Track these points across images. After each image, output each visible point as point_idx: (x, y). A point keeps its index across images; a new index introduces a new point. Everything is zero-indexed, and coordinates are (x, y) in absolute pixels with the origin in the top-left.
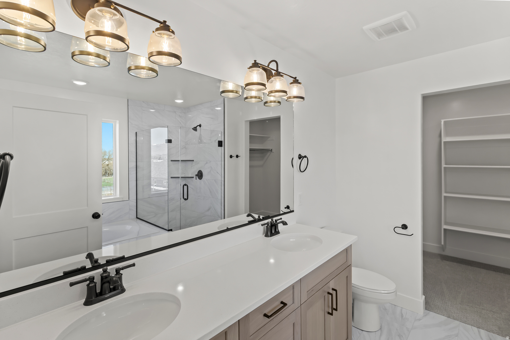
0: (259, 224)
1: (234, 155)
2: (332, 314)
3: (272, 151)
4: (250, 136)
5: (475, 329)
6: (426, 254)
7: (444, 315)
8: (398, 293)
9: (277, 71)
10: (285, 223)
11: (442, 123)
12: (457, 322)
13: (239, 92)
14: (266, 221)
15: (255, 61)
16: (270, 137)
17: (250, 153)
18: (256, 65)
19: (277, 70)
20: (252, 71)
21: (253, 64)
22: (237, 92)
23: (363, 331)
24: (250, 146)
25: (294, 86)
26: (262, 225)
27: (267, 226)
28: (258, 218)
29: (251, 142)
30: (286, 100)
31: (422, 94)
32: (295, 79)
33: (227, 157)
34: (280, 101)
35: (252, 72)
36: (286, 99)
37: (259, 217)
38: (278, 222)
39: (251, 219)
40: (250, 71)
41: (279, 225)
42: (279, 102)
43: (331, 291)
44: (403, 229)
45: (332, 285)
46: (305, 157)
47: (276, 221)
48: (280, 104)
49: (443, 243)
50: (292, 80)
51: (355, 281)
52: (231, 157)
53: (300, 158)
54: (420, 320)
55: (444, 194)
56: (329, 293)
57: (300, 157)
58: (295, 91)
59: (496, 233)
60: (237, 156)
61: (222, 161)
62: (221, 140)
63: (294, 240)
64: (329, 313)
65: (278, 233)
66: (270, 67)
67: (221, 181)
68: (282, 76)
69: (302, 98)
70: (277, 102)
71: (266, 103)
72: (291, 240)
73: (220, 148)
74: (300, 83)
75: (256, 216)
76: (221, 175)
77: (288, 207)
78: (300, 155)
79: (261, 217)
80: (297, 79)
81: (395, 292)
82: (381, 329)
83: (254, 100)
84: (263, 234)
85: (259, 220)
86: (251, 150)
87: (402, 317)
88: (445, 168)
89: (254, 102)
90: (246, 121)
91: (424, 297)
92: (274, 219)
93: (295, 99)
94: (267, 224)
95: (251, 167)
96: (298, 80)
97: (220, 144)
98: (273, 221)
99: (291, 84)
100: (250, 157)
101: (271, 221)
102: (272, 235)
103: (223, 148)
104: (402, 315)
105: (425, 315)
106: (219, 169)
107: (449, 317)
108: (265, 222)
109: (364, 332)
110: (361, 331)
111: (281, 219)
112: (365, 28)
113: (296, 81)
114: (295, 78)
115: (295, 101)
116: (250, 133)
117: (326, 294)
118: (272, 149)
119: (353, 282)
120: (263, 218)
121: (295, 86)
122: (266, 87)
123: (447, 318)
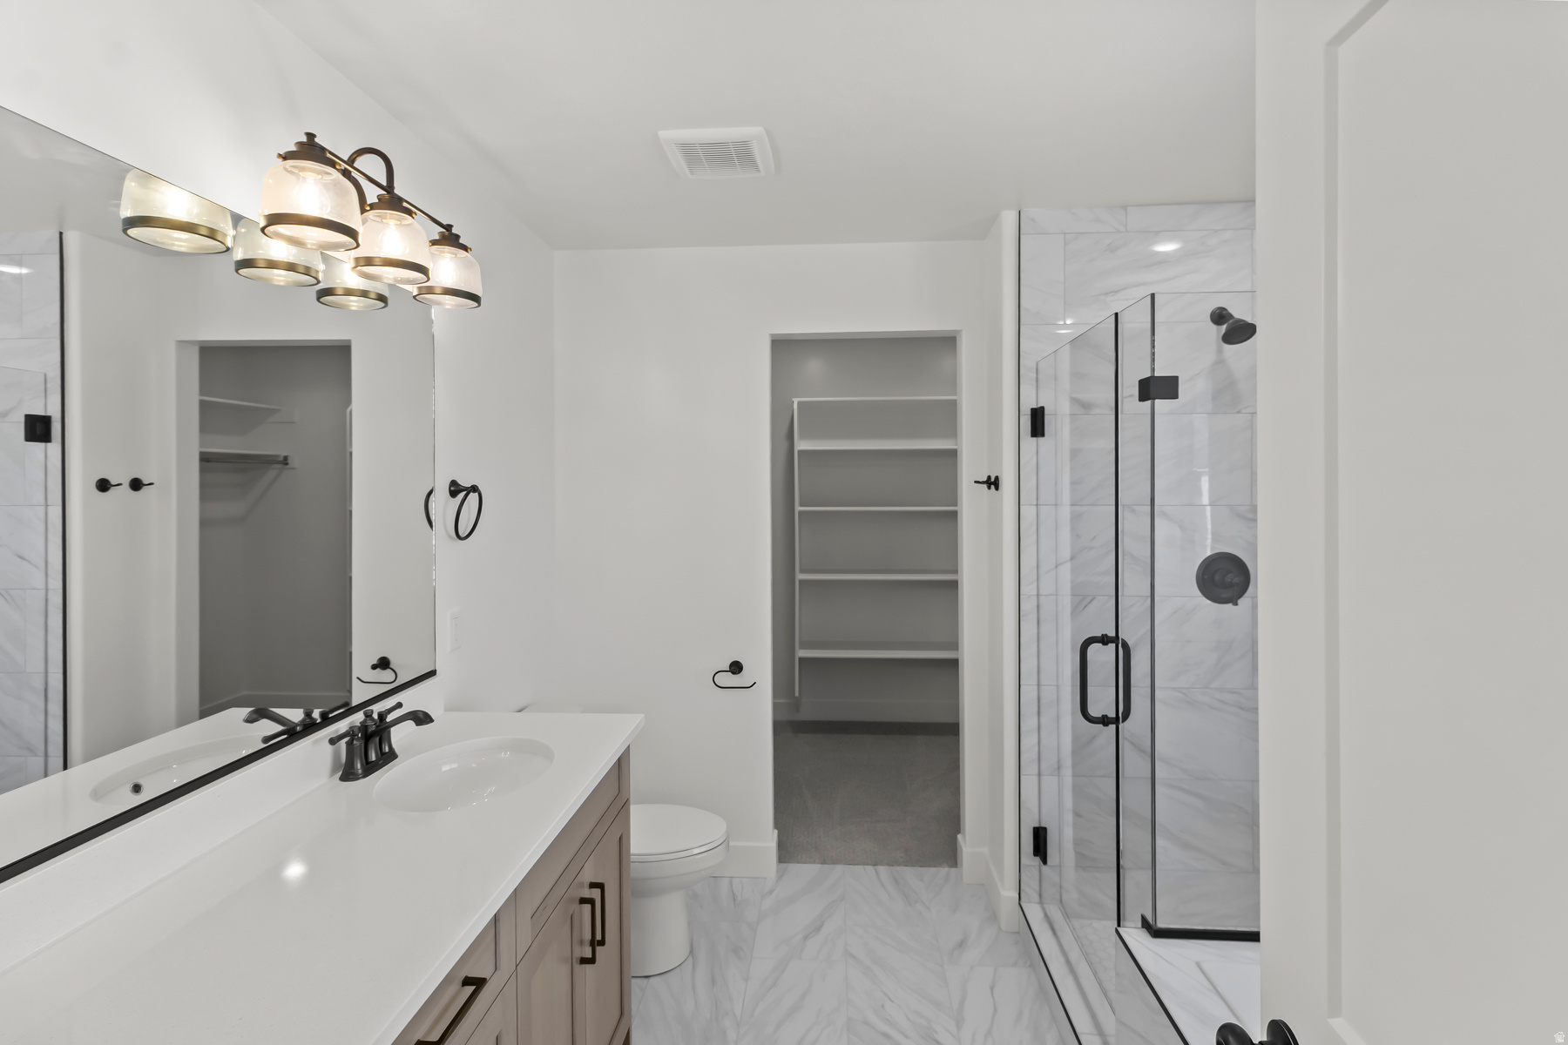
0: (316, 742)
1: (120, 475)
2: (592, 961)
3: (287, 464)
4: (202, 403)
5: (870, 869)
6: (778, 727)
7: (814, 862)
8: (731, 844)
9: (388, 192)
10: (421, 718)
11: (795, 406)
12: (839, 868)
13: (225, 235)
14: (342, 726)
15: (311, 136)
16: (278, 410)
17: (202, 470)
18: (310, 150)
19: (389, 188)
20: (296, 171)
21: (300, 144)
22: (212, 234)
23: (651, 978)
24: (202, 444)
25: (444, 252)
26: (333, 741)
27: (352, 740)
28: (303, 721)
29: (204, 428)
30: (414, 297)
31: (772, 335)
32: (447, 230)
33: (79, 485)
34: (386, 294)
35: (297, 176)
36: (415, 294)
37: (308, 714)
38: (390, 718)
39: (268, 727)
40: (286, 170)
41: (393, 730)
42: (382, 298)
43: (587, 893)
44: (734, 673)
45: (588, 876)
46: (474, 489)
47: (382, 716)
48: (383, 305)
49: (797, 694)
50: (436, 231)
51: (639, 844)
52: (103, 485)
53: (453, 494)
54: (771, 892)
55: (800, 576)
56: (583, 901)
57: (455, 489)
58: (447, 269)
59: (925, 652)
60: (136, 485)
61: (47, 505)
62: (43, 414)
63: (455, 766)
64: (584, 961)
65: (389, 757)
66: (355, 165)
67: (43, 592)
68: (410, 213)
69: (474, 298)
70: (373, 296)
71: (328, 292)
72: (445, 768)
73: (38, 447)
74: (465, 248)
75: (295, 715)
76: (42, 565)
77: (383, 664)
78: (454, 483)
79: (316, 714)
80: (454, 231)
81: (727, 841)
82: (691, 952)
83: (280, 277)
84: (334, 772)
85: (309, 727)
86: (205, 459)
87: (735, 900)
88: (800, 513)
89: (282, 284)
90: (182, 344)
91: (776, 831)
92: (377, 708)
93: (447, 296)
94: (350, 733)
95: (204, 523)
96: (458, 237)
97: (38, 429)
98: (373, 719)
99: (433, 245)
100: (203, 486)
101: (365, 721)
102: (370, 768)
103: (54, 447)
104: (734, 895)
105: (781, 875)
106: (39, 544)
107: (824, 862)
108: (337, 731)
109: (652, 980)
110: (646, 980)
111: (399, 705)
112: (663, 134)
113: (449, 238)
114: (448, 227)
115: (449, 304)
116: (202, 392)
117: (576, 906)
118: (286, 458)
119: (633, 850)
120: (324, 716)
121: (448, 255)
122: (360, 241)
123: (820, 866)
